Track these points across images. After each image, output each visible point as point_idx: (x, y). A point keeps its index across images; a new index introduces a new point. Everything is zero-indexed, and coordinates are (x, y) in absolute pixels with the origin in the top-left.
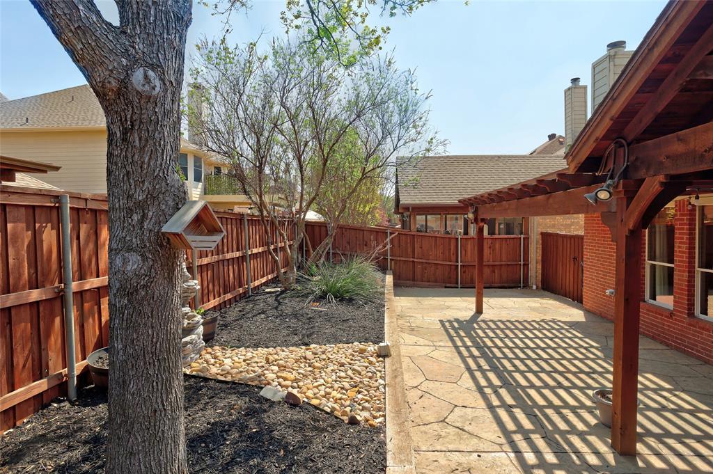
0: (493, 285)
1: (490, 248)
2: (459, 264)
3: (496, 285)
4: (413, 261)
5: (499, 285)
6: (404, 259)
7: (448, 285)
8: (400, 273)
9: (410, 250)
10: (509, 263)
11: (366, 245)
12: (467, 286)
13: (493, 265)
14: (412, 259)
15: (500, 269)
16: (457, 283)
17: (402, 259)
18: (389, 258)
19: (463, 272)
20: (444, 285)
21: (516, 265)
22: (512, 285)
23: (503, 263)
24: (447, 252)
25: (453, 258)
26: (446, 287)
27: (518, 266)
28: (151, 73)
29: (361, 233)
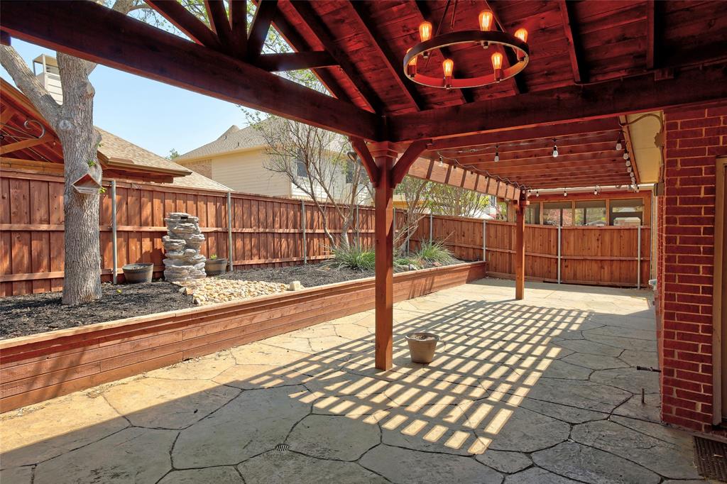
0: (602, 283)
1: (598, 240)
2: (559, 257)
3: (606, 283)
4: (509, 253)
5: (610, 283)
6: (501, 250)
7: (547, 280)
8: (496, 265)
9: (506, 240)
10: (622, 258)
11: (464, 236)
12: (569, 282)
13: (602, 260)
14: (508, 251)
15: (611, 266)
16: (557, 278)
17: (497, 250)
18: (484, 248)
19: (564, 267)
20: (543, 279)
21: (633, 261)
22: (628, 284)
23: (615, 258)
24: (547, 244)
25: (553, 251)
26: (544, 282)
27: (635, 262)
28: (67, 122)
29: (459, 223)
